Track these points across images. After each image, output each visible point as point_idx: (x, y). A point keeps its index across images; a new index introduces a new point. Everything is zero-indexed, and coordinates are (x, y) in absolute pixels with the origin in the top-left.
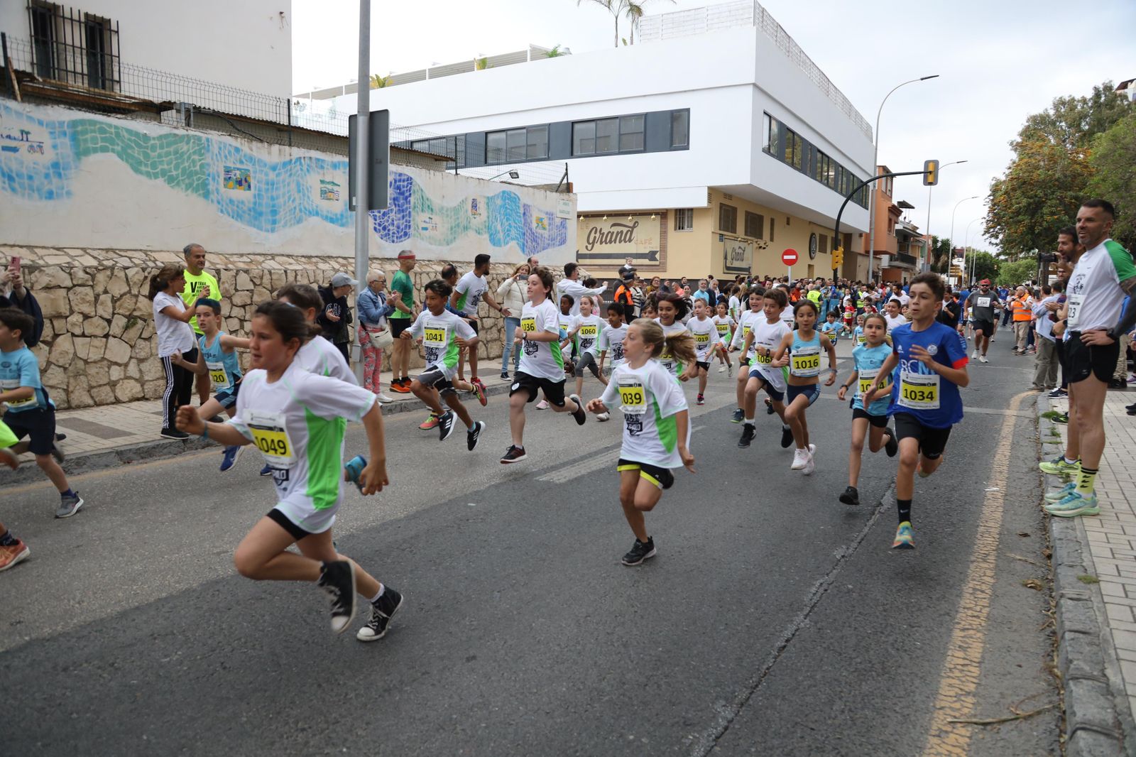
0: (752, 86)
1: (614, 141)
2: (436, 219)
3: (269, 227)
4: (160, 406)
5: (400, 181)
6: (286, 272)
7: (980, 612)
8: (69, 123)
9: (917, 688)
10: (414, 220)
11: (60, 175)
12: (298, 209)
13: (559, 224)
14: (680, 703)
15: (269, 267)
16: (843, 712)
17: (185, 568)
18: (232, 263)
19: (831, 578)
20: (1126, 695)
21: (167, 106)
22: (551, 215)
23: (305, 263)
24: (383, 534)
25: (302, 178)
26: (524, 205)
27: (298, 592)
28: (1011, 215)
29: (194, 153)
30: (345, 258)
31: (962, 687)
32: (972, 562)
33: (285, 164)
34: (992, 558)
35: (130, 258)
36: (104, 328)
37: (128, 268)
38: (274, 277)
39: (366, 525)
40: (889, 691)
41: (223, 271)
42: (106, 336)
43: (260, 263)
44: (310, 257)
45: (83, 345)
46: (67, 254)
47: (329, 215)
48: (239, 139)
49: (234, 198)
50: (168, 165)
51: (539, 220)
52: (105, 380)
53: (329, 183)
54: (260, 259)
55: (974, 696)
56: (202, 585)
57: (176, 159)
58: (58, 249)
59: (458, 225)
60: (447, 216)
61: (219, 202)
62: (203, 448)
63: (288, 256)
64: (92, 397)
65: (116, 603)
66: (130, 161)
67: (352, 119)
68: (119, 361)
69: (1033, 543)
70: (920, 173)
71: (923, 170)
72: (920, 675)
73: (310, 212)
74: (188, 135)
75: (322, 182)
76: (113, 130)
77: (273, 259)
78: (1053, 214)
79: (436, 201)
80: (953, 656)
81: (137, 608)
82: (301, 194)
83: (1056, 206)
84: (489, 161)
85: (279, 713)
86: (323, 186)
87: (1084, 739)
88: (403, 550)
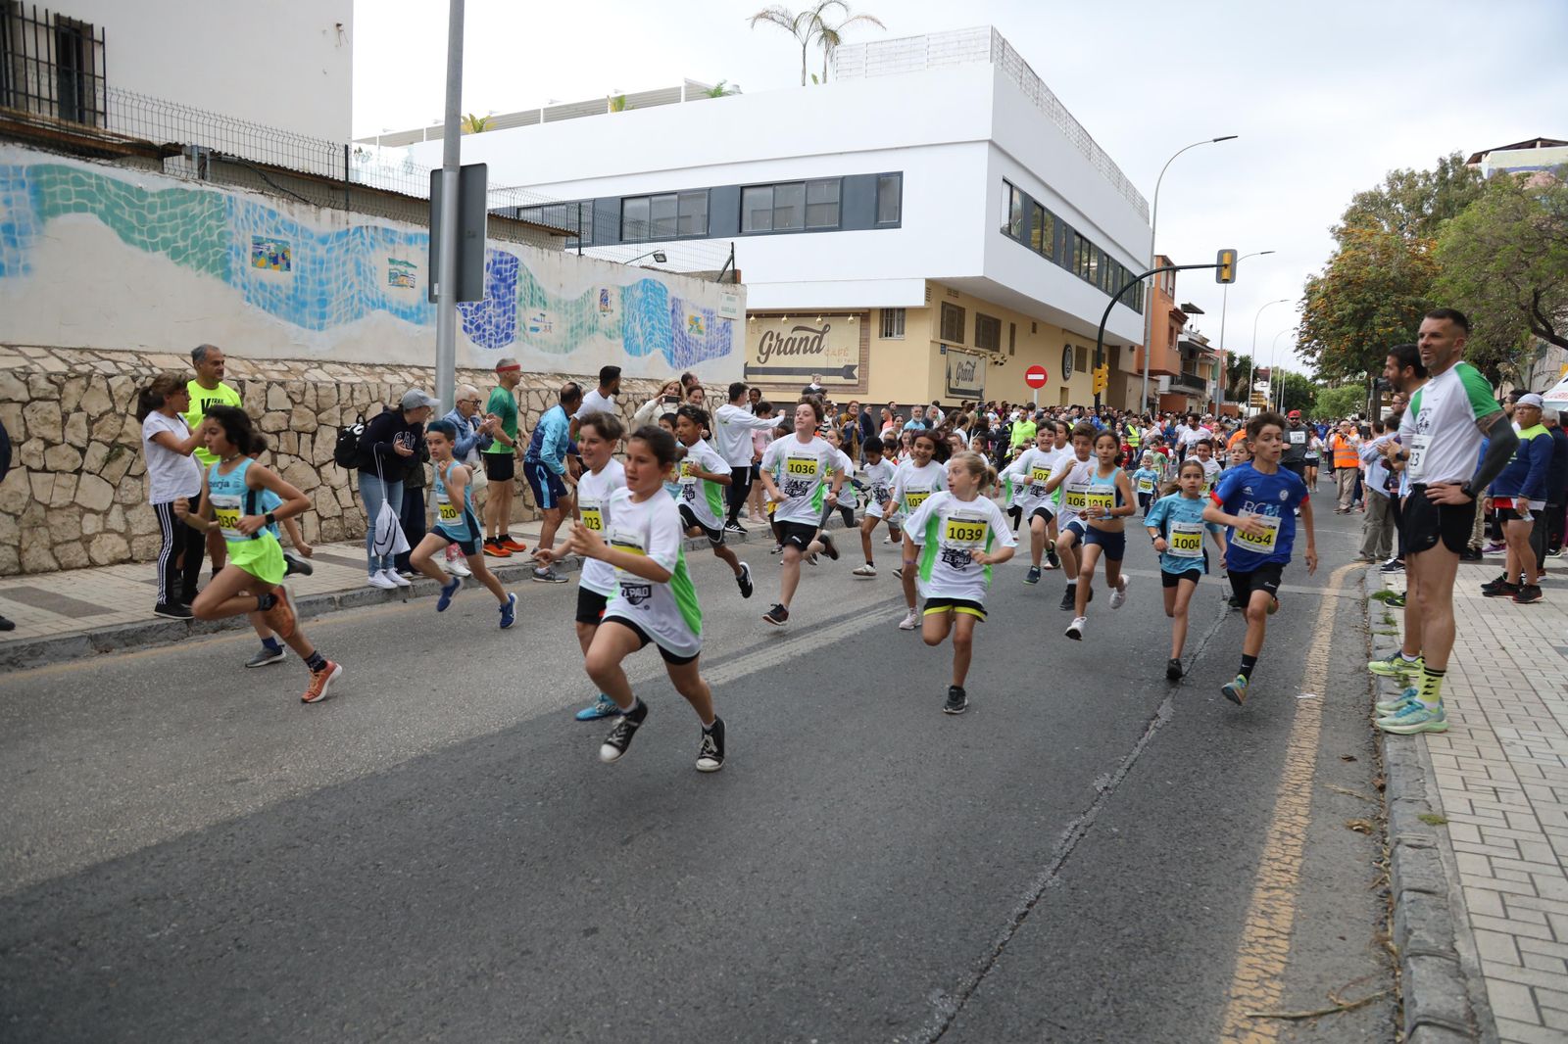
0: (987, 145)
1: (799, 214)
2: (551, 316)
3: (315, 322)
4: (152, 571)
5: (501, 262)
6: (338, 385)
7: (1290, 864)
8: (29, 168)
9: (1205, 969)
10: (519, 317)
11: (14, 242)
12: (356, 299)
13: (721, 326)
14: (882, 993)
15: (313, 379)
16: (1105, 1003)
17: (185, 802)
18: (262, 372)
19: (1090, 817)
20: (1483, 976)
21: (173, 149)
22: (709, 314)
23: (365, 374)
24: (468, 755)
25: (363, 255)
26: (673, 300)
27: (347, 838)
28: (1332, 325)
29: (211, 216)
30: (421, 368)
31: (1265, 968)
32: (1280, 796)
33: (339, 236)
34: (1306, 790)
35: (115, 362)
36: (75, 461)
37: (111, 376)
38: (321, 392)
39: (446, 742)
40: (1167, 974)
41: (248, 383)
42: (78, 472)
43: (302, 373)
44: (372, 366)
45: (44, 483)
46: (24, 355)
47: (401, 308)
48: (275, 199)
49: (266, 282)
50: (172, 232)
51: (694, 320)
52: (75, 534)
53: (400, 263)
54: (303, 367)
55: (1282, 980)
56: (209, 827)
57: (184, 224)
58: (10, 347)
59: (581, 325)
60: (566, 312)
61: (244, 287)
62: (215, 631)
63: (342, 364)
64: (56, 558)
65: (82, 853)
66: (118, 225)
67: (436, 175)
68: (95, 507)
69: (1360, 769)
70: (1213, 266)
71: (1215, 263)
72: (1209, 951)
73: (374, 303)
74: (201, 192)
75: (392, 261)
76: (93, 181)
77: (320, 367)
78: (1386, 325)
79: (551, 291)
80: (1254, 925)
81: (114, 861)
82: (361, 278)
83: (1391, 315)
84: (626, 238)
85: (316, 1011)
86: (392, 267)
87: (1427, 1038)
88: (498, 778)
